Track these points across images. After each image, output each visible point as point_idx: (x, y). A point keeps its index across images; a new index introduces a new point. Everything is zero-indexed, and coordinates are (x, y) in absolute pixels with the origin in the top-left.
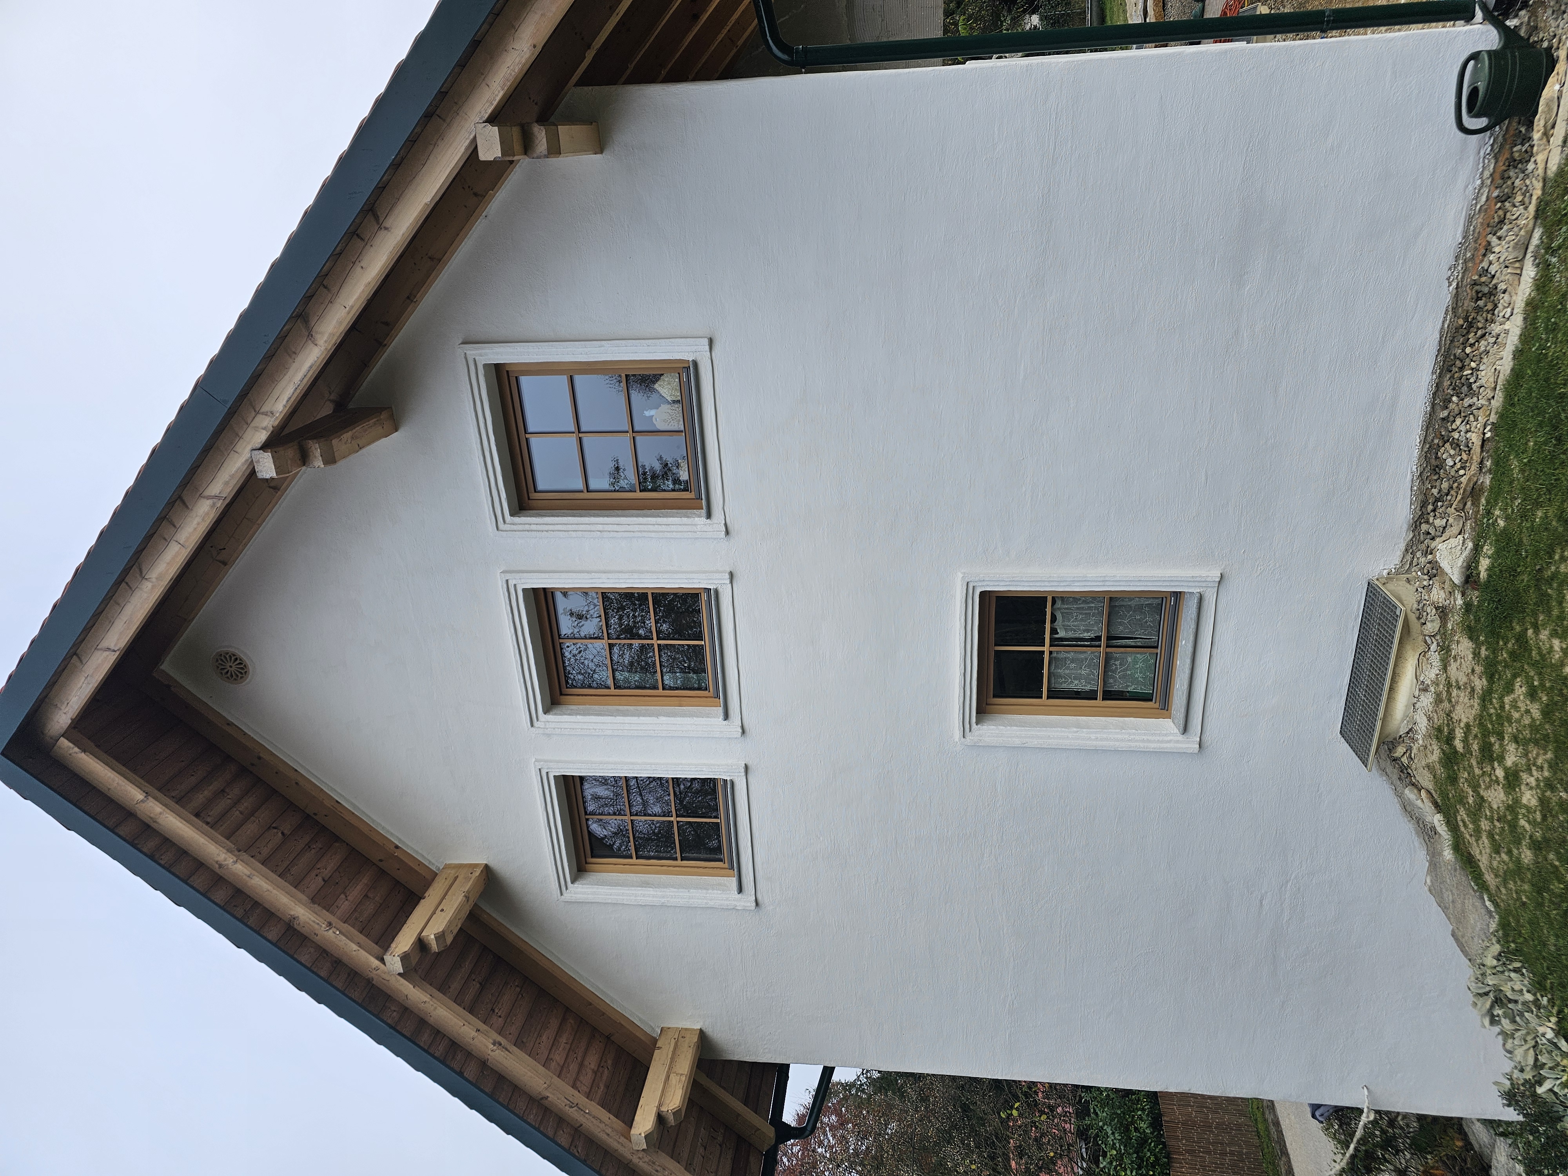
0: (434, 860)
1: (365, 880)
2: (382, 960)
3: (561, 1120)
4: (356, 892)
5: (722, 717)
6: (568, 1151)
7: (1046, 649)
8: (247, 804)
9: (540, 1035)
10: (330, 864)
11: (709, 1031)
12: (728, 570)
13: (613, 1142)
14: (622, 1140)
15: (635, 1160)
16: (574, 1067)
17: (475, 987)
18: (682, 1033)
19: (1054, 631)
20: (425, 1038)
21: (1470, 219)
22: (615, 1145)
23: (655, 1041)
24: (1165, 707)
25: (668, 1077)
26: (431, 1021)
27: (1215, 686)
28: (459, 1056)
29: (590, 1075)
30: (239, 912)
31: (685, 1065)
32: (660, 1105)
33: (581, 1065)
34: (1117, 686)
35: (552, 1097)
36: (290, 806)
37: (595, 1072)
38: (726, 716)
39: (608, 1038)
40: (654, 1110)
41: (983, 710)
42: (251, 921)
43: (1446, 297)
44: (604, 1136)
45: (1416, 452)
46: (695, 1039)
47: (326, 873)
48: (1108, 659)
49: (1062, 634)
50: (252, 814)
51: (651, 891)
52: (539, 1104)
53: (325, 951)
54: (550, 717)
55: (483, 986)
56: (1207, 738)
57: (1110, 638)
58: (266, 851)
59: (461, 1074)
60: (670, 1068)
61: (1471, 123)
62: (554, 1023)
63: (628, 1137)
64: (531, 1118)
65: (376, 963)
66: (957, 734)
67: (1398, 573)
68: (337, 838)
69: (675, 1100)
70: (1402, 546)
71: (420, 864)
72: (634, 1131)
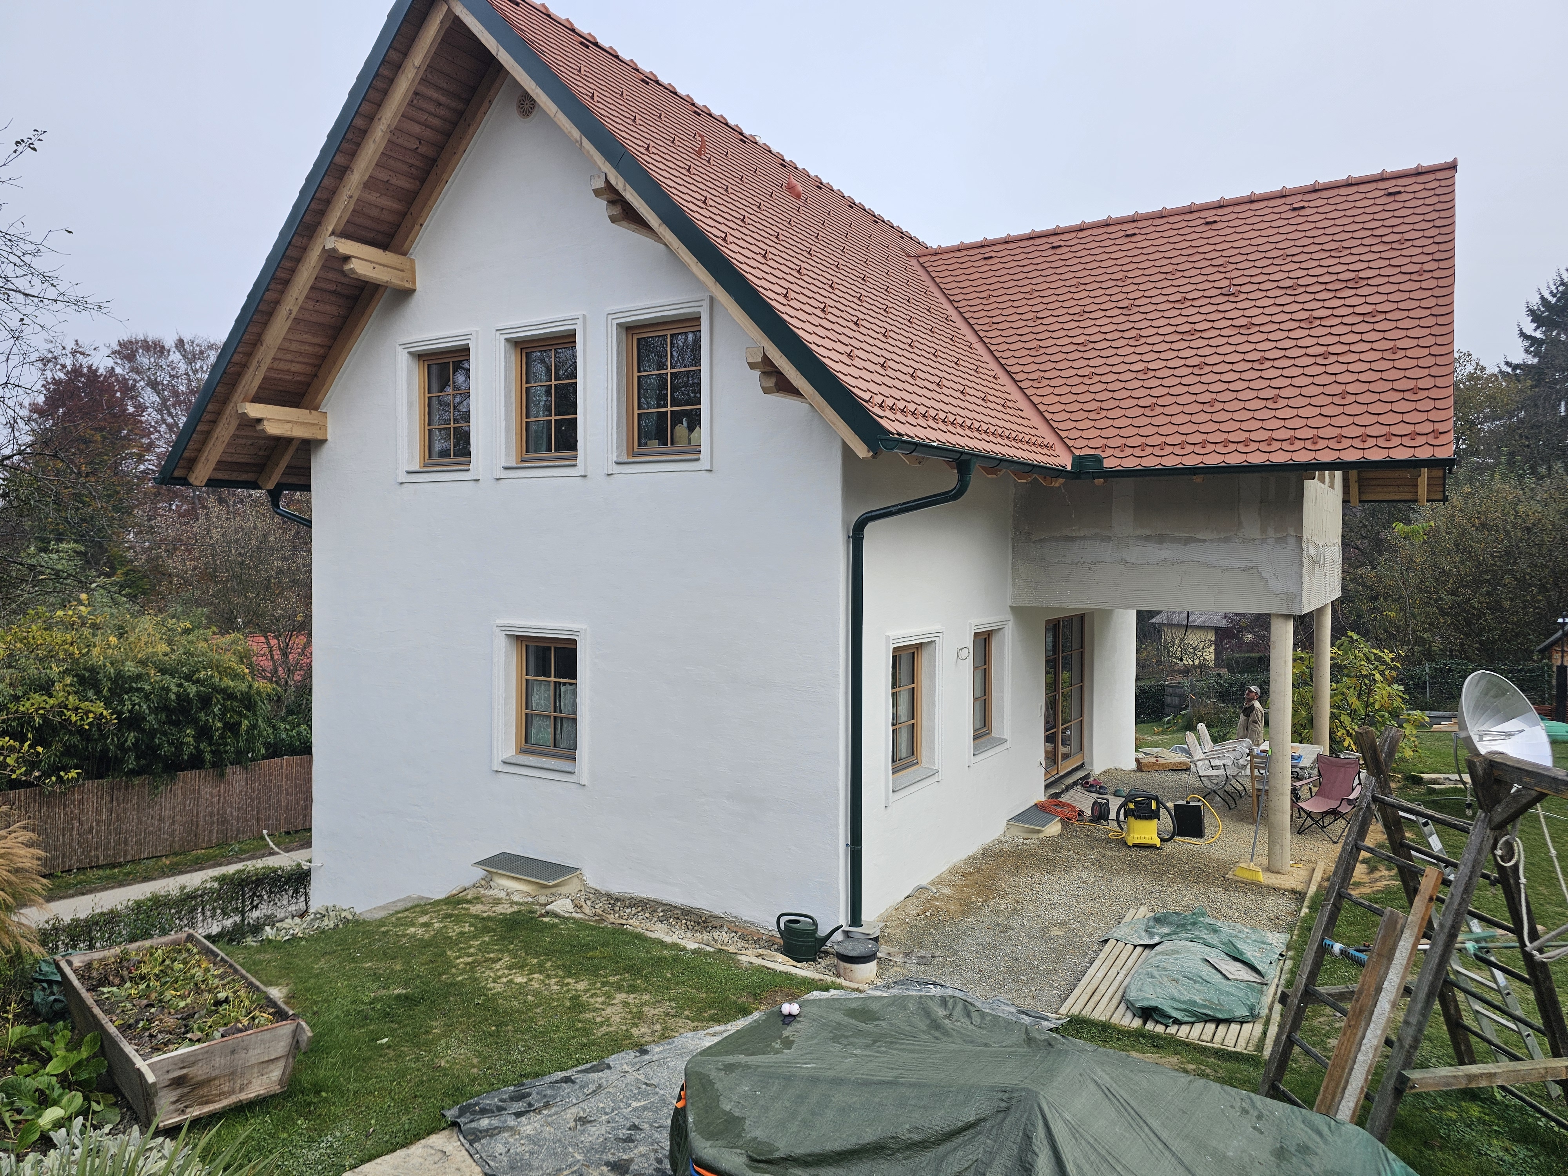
0: (417, 252)
1: (395, 206)
2: (333, 233)
3: (250, 355)
4: (385, 202)
5: (506, 465)
6: (229, 362)
7: (552, 679)
8: (435, 122)
9: (306, 333)
10: (403, 182)
11: (326, 446)
12: (588, 474)
13: (241, 390)
14: (242, 396)
15: (232, 405)
16: (289, 357)
17: (332, 287)
18: (324, 427)
19: (565, 684)
20: (288, 264)
21: (753, 924)
22: (239, 391)
23: (316, 408)
24: (522, 751)
25: (289, 422)
26: (300, 266)
27: (529, 780)
28: (279, 287)
29: (287, 368)
30: (349, 136)
31: (299, 432)
32: (268, 419)
33: (292, 361)
34: (536, 722)
35: (262, 349)
36: (440, 148)
37: (288, 371)
38: (506, 468)
39: (316, 376)
40: (264, 416)
41: (519, 639)
42: (344, 145)
43: (718, 912)
44: (243, 383)
45: (643, 895)
46: (319, 437)
47: (393, 181)
48: (549, 717)
49: (563, 688)
50: (427, 126)
51: (405, 409)
52: (257, 341)
53: (334, 193)
54: (503, 342)
55: (334, 292)
56: (502, 775)
57: (561, 718)
58: (400, 141)
59: (267, 290)
60: (296, 423)
61: (783, 920)
62: (317, 340)
63: (244, 400)
64: (246, 337)
65: (330, 229)
66: (499, 622)
67: (585, 885)
68: (423, 181)
69: (272, 429)
70: (598, 888)
71: (412, 242)
72: (248, 405)
